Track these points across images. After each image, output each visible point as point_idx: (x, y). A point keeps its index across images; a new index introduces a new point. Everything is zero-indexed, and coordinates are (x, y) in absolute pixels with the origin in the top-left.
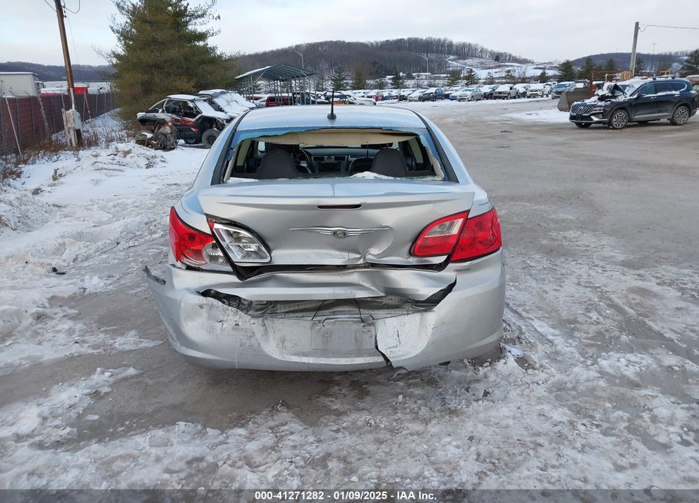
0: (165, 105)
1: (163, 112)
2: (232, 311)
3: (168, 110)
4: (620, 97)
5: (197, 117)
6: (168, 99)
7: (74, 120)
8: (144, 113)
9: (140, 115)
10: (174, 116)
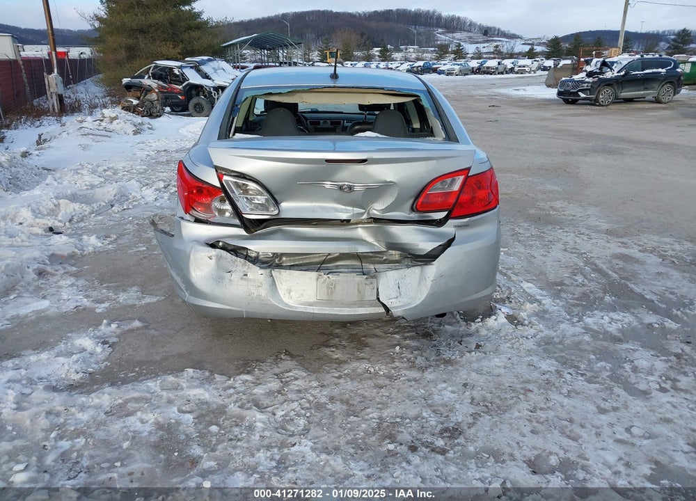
0: (151, 71)
1: (149, 78)
2: (241, 262)
3: (154, 76)
4: (607, 74)
5: (184, 85)
6: (154, 65)
7: (56, 85)
8: (129, 79)
9: (125, 80)
10: (161, 83)
